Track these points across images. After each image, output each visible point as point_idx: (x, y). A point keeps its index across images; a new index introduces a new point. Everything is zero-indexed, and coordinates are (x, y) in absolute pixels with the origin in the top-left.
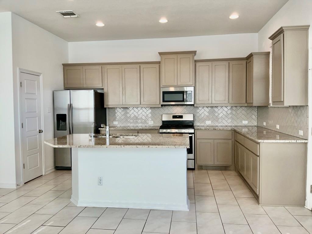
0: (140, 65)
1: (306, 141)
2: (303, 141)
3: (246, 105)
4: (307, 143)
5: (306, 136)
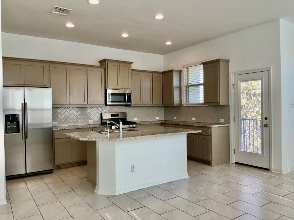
0: (87, 67)
2: (227, 125)
3: (162, 105)
4: (229, 126)
5: (228, 122)
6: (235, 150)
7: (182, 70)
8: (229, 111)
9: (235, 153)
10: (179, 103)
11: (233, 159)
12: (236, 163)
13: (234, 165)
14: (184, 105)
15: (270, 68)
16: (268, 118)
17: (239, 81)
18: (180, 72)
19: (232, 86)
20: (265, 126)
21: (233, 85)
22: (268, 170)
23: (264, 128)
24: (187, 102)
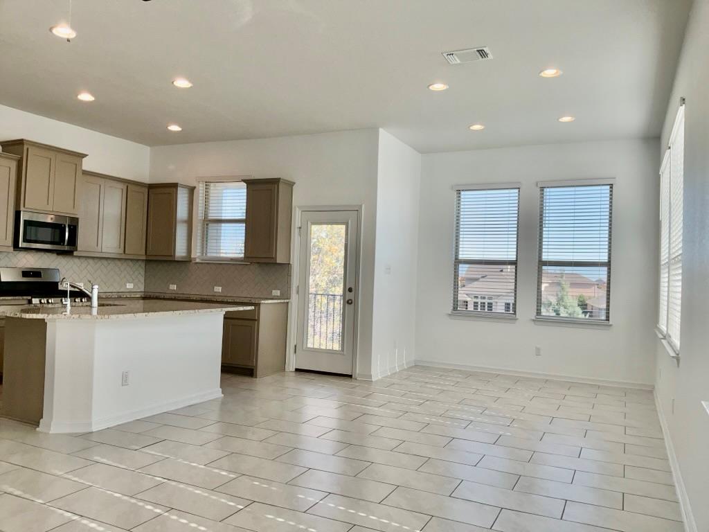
1: (287, 301)
2: (285, 301)
3: (143, 258)
4: (288, 303)
5: (286, 295)
6: (295, 346)
7: (195, 187)
8: (289, 275)
9: (295, 352)
10: (184, 255)
11: (292, 362)
12: (297, 370)
13: (294, 374)
14: (198, 261)
15: (361, 206)
16: (353, 290)
17: (309, 223)
18: (192, 190)
19: (297, 231)
20: (348, 302)
21: (300, 228)
22: (350, 376)
23: (347, 305)
24: (202, 254)
